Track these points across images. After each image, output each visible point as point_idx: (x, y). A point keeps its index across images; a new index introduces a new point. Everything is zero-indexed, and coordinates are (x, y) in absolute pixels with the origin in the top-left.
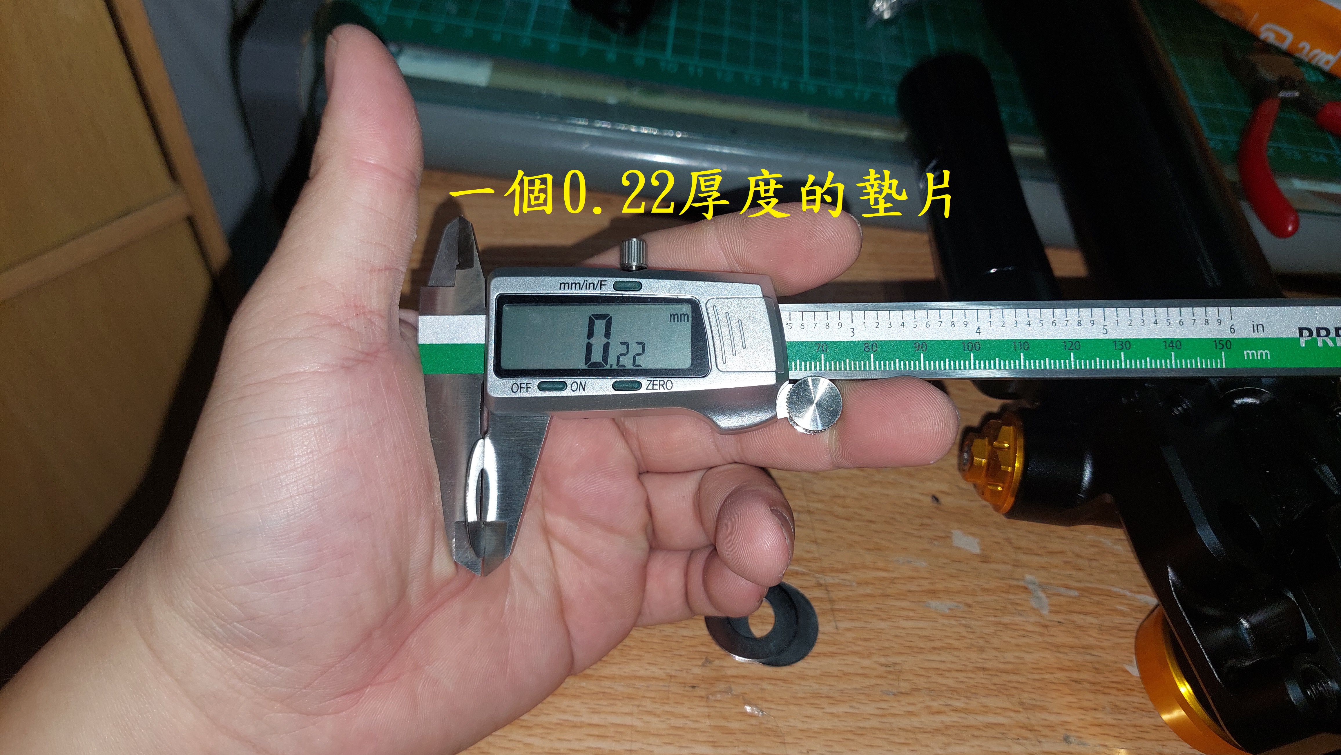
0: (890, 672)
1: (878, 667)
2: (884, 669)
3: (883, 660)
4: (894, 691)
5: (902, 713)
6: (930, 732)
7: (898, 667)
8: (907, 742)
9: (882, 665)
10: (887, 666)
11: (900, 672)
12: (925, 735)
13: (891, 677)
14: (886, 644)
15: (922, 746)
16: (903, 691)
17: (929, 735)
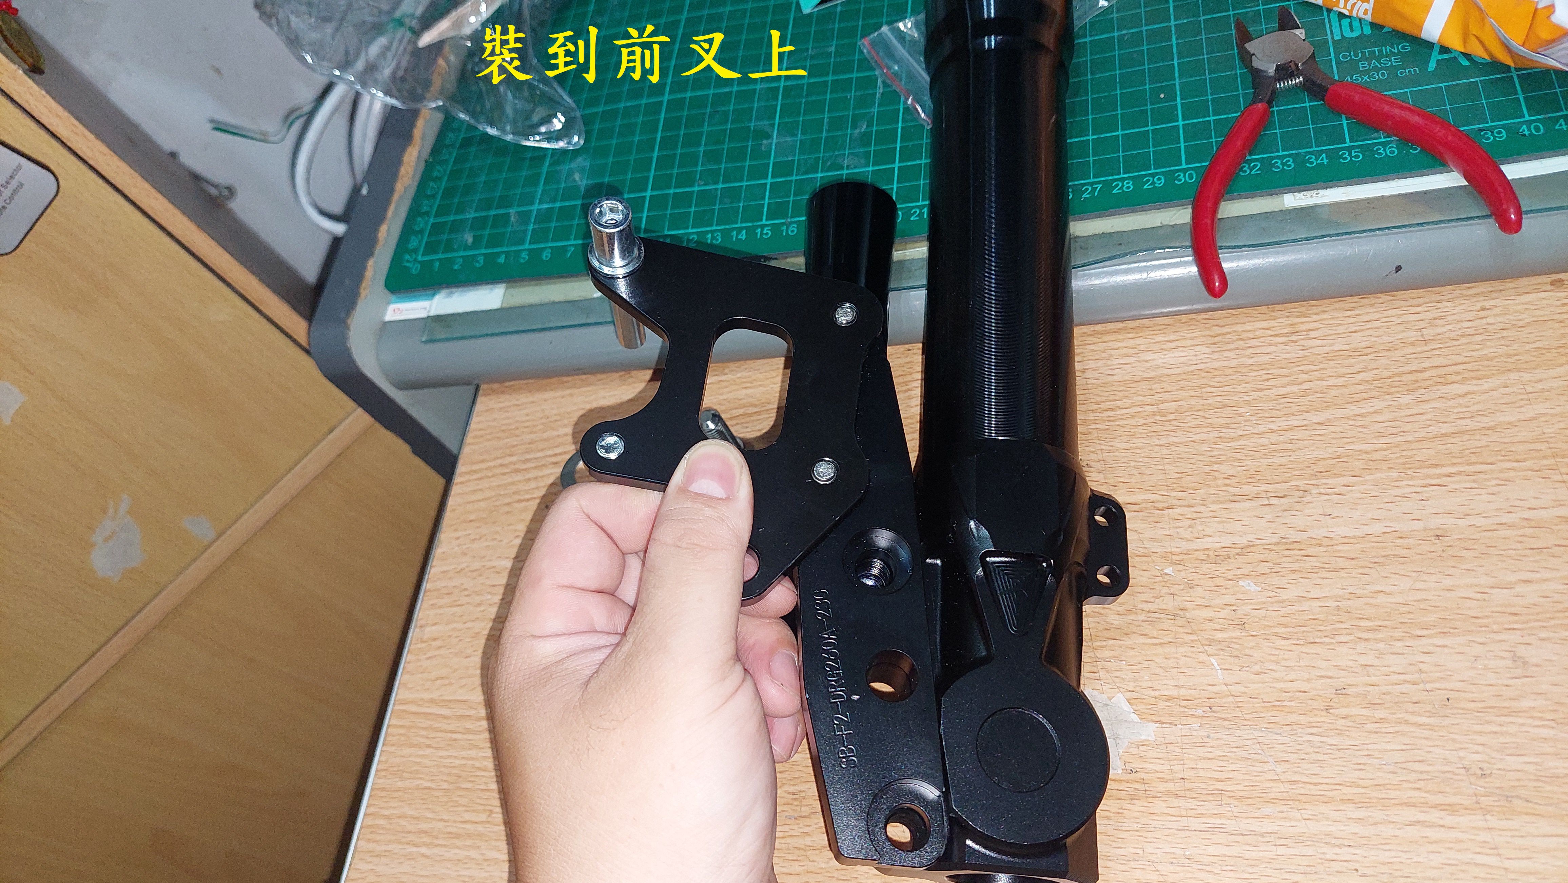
0: (795, 799)
1: (786, 795)
2: (792, 796)
3: (792, 789)
4: (796, 815)
5: (799, 834)
6: (818, 849)
7: (803, 794)
8: (799, 858)
9: (789, 793)
10: (794, 794)
11: (804, 798)
12: (814, 852)
13: (796, 803)
14: (797, 775)
15: (810, 861)
16: (803, 815)
17: (817, 852)
